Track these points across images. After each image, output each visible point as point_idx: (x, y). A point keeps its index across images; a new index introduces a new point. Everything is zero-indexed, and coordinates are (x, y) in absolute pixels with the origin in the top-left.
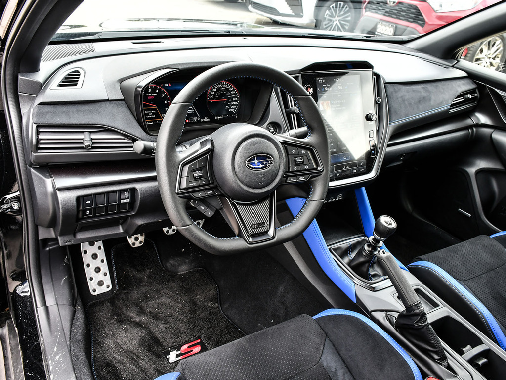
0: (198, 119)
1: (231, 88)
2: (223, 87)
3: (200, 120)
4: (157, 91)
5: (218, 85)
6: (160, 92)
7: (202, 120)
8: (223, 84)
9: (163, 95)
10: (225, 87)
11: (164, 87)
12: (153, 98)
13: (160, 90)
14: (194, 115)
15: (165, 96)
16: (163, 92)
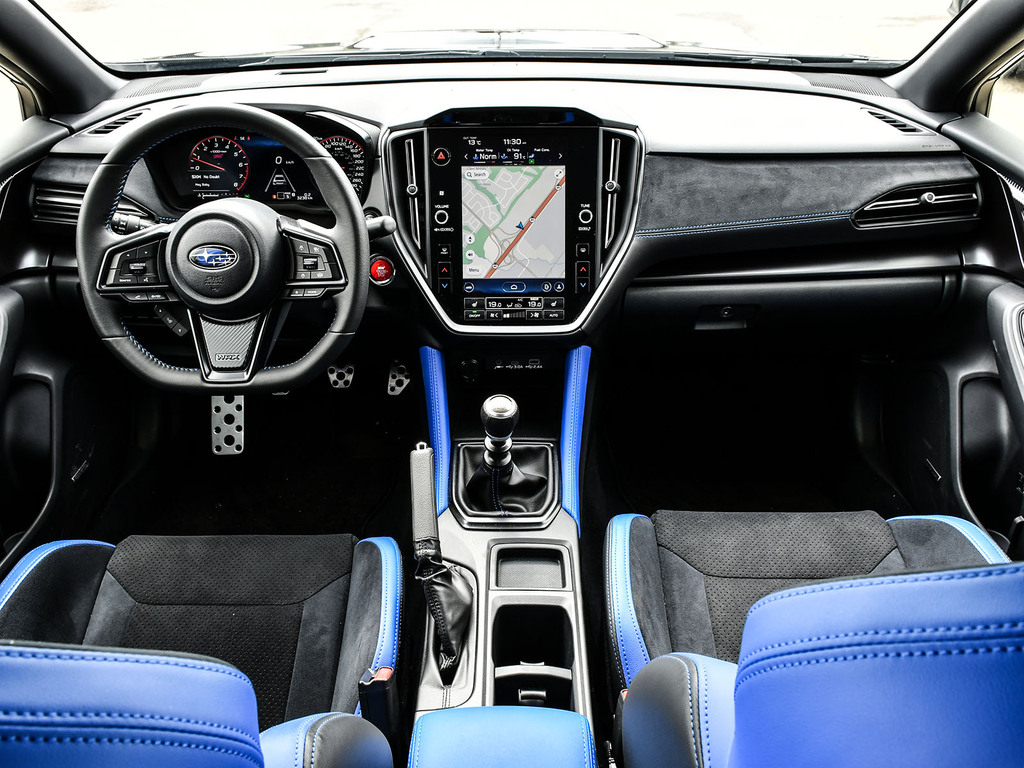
0: (294, 195)
1: (354, 148)
2: (339, 146)
3: (296, 197)
4: (227, 147)
5: (330, 143)
6: (232, 149)
7: (299, 198)
8: (340, 141)
9: (236, 154)
10: (343, 147)
11: (239, 142)
12: (220, 157)
13: (232, 145)
14: (286, 188)
15: (240, 155)
16: (237, 150)
